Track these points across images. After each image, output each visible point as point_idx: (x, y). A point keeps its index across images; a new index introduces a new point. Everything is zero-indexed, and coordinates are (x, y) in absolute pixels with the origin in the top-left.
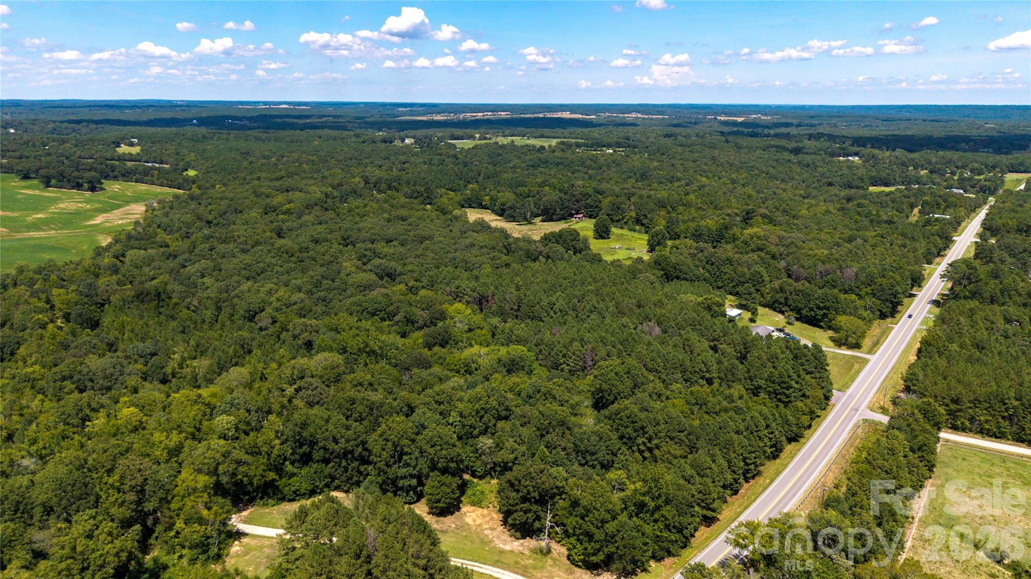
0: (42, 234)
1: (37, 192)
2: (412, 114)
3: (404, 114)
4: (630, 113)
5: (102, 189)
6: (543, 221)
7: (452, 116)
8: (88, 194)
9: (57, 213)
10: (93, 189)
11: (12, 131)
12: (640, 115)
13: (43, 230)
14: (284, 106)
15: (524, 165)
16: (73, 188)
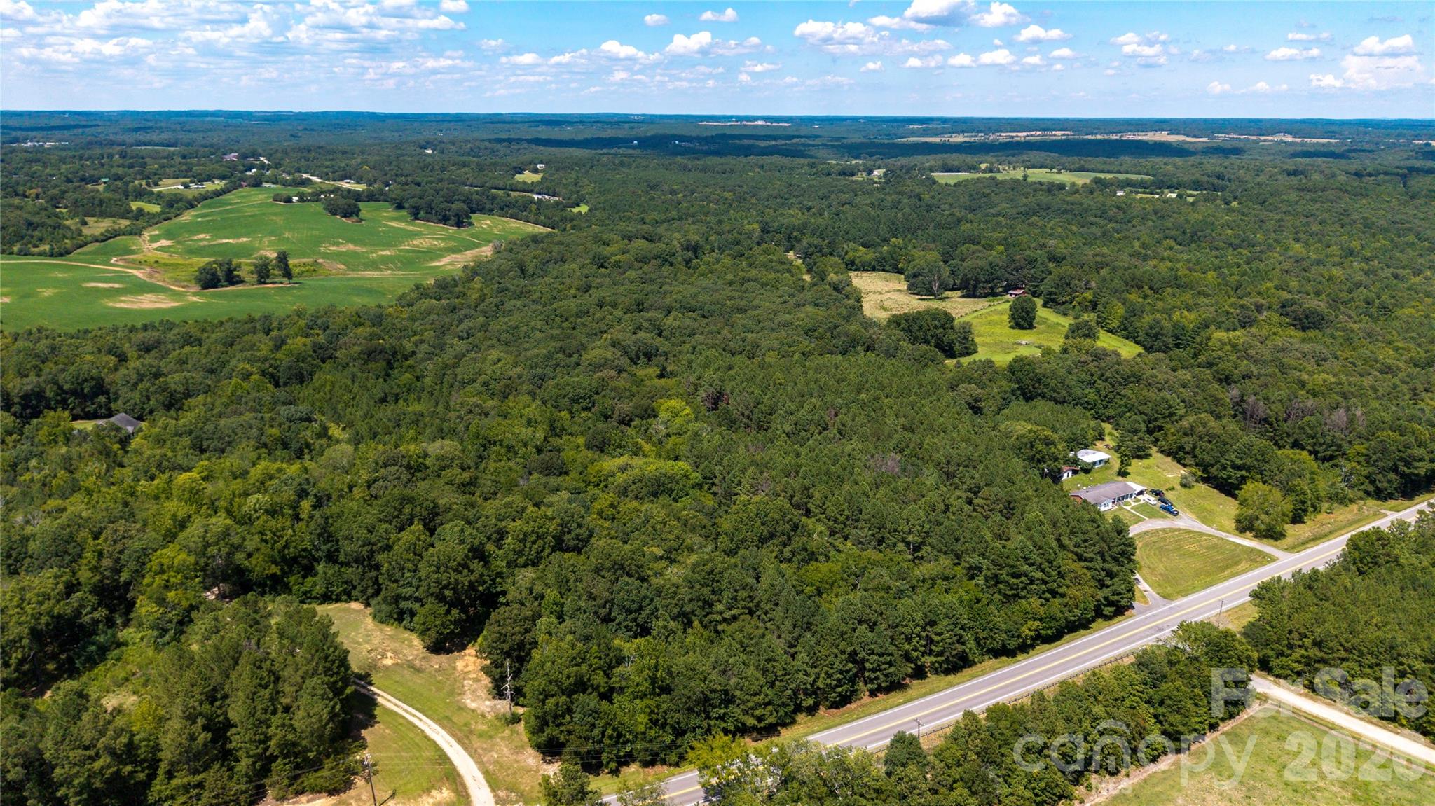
0: (376, 274)
1: (403, 225)
2: (926, 133)
3: (913, 133)
4: (1273, 134)
5: (471, 224)
6: (963, 297)
7: (979, 138)
8: (452, 230)
9: (408, 251)
10: (459, 224)
11: (429, 151)
12: (1289, 139)
13: (380, 270)
14: (760, 123)
15: (1014, 211)
16: (440, 221)
